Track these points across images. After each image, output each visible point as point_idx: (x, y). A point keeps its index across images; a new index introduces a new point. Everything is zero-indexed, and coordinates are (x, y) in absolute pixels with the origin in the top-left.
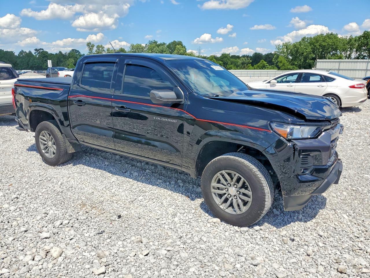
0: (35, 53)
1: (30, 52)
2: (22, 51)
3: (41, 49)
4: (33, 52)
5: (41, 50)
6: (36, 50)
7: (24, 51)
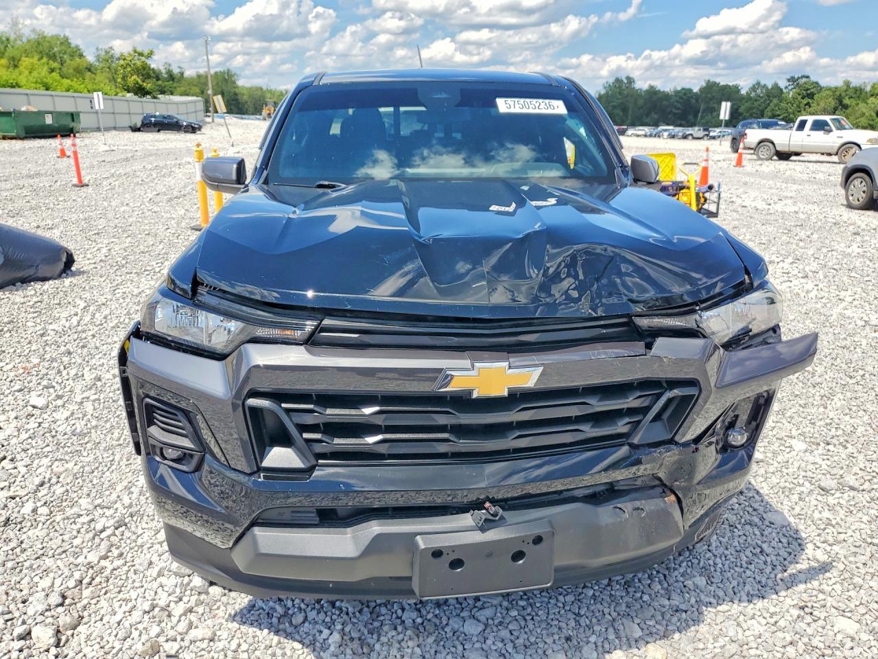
0: (786, 88)
1: (776, 86)
2: (758, 83)
3: (803, 77)
4: (783, 84)
5: (804, 80)
6: (792, 80)
7: (763, 83)
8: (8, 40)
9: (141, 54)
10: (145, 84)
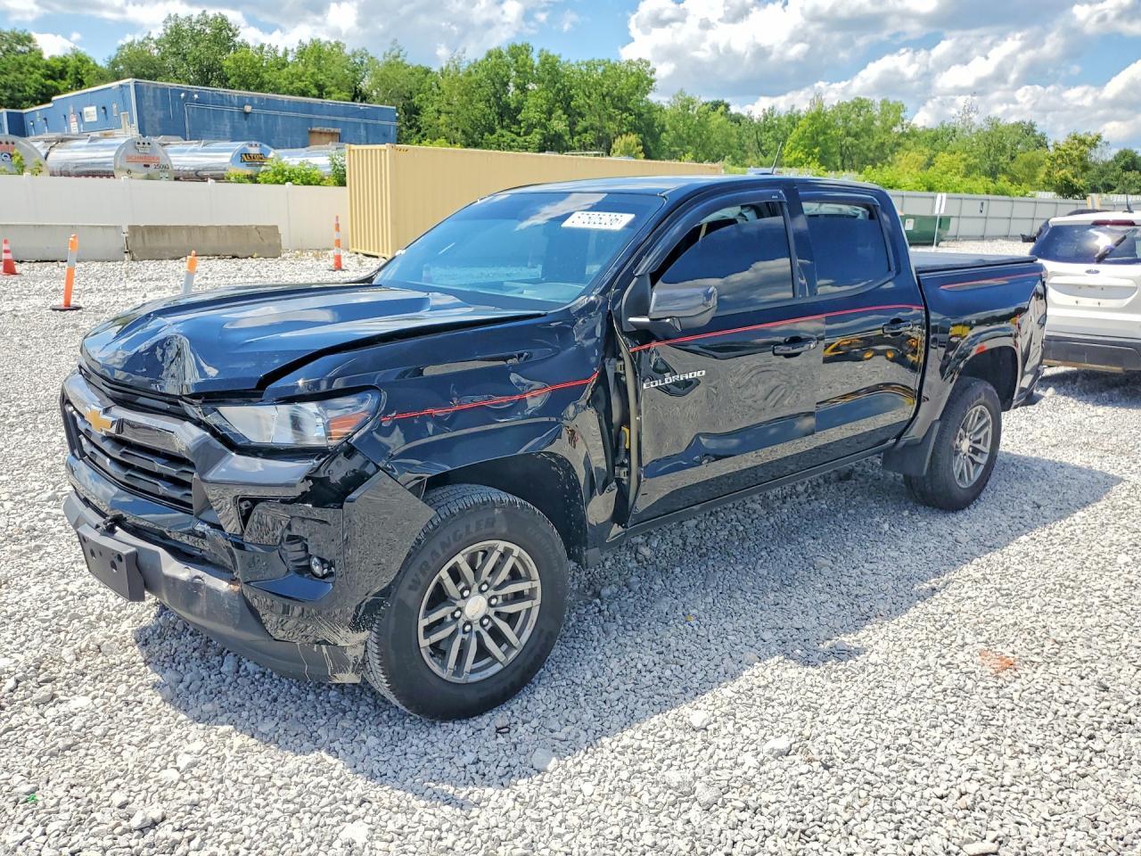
8: (954, 131)
9: (1082, 142)
10: (1075, 180)
